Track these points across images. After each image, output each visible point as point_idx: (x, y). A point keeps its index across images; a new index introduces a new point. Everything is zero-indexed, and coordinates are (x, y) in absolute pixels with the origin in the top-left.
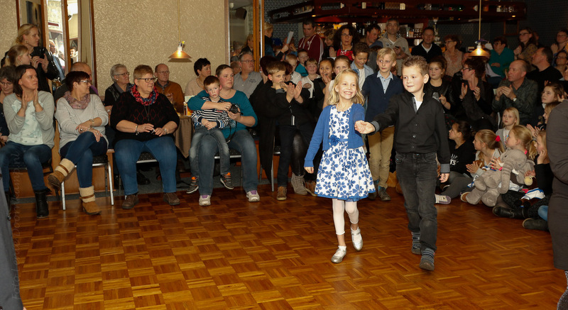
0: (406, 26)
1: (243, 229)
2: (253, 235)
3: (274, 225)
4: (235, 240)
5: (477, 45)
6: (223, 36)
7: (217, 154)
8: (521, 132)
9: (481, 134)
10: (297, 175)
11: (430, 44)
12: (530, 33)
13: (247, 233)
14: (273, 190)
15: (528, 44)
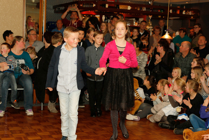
0: (134, 19)
1: (19, 130)
2: (24, 134)
3: (38, 129)
4: (13, 137)
5: (166, 32)
6: (22, 19)
7: (10, 88)
8: (179, 82)
9: (161, 81)
10: (51, 102)
11: (143, 30)
12: (199, 27)
13: (21, 133)
14: (42, 109)
15: (198, 34)
